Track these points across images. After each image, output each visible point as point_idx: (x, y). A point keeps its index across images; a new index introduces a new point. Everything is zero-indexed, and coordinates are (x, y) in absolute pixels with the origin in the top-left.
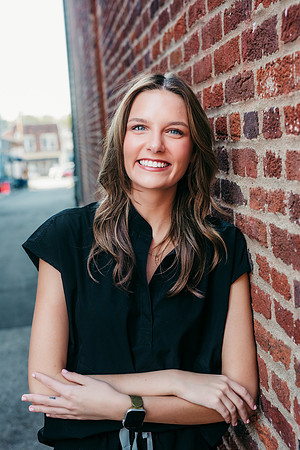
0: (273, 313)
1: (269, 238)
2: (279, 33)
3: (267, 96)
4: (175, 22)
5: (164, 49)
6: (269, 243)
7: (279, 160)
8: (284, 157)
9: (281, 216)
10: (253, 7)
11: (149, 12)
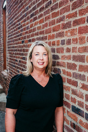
0: (66, 81)
1: (66, 65)
2: (72, 24)
3: (68, 36)
4: (40, 20)
5: (35, 25)
6: (66, 66)
7: (70, 49)
8: (71, 48)
9: (70, 60)
10: (65, 19)
11: (30, 16)
